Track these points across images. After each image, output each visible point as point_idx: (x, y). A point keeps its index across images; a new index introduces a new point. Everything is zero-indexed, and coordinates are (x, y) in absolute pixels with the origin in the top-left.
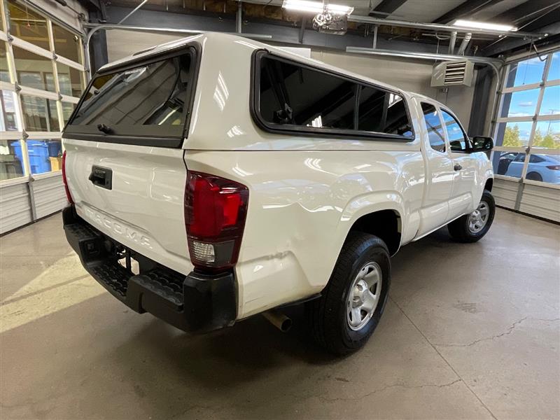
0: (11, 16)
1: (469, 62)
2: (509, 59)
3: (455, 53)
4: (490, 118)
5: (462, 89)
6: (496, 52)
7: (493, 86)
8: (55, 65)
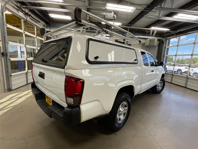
0: (25, 25)
1: (156, 39)
2: (168, 38)
3: (152, 36)
4: (163, 55)
5: (154, 46)
6: (164, 36)
7: (163, 46)
8: (36, 39)
